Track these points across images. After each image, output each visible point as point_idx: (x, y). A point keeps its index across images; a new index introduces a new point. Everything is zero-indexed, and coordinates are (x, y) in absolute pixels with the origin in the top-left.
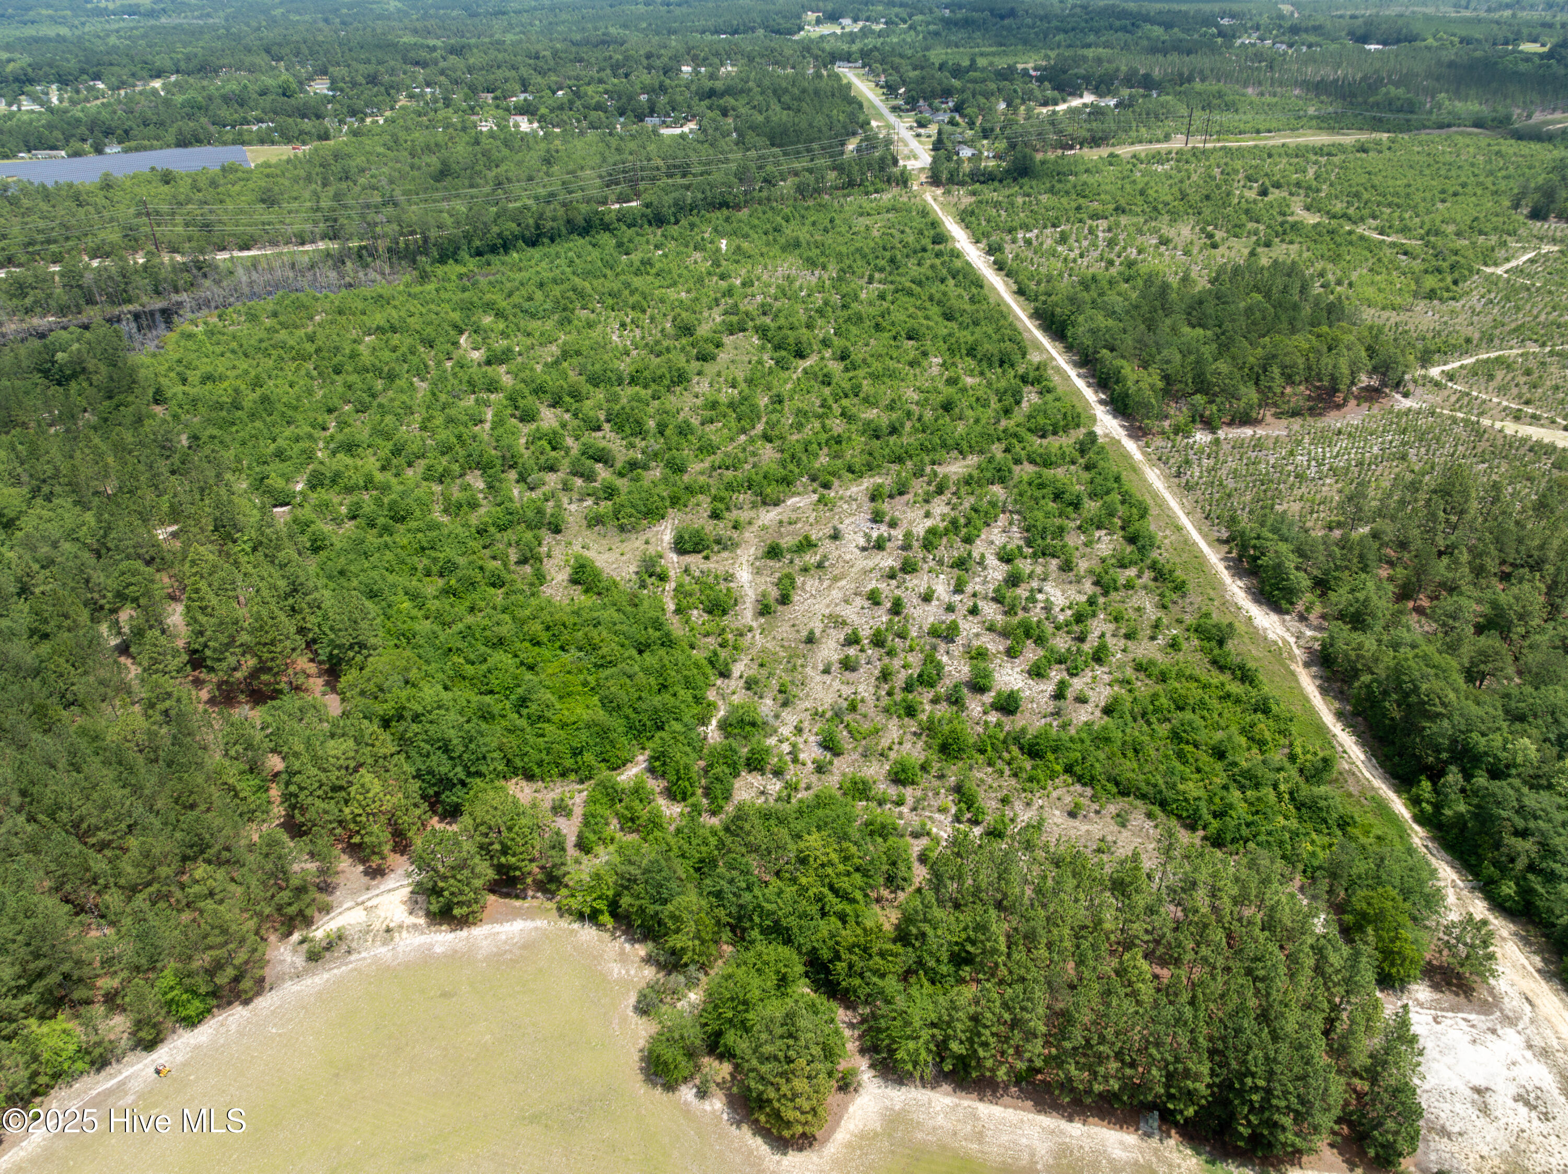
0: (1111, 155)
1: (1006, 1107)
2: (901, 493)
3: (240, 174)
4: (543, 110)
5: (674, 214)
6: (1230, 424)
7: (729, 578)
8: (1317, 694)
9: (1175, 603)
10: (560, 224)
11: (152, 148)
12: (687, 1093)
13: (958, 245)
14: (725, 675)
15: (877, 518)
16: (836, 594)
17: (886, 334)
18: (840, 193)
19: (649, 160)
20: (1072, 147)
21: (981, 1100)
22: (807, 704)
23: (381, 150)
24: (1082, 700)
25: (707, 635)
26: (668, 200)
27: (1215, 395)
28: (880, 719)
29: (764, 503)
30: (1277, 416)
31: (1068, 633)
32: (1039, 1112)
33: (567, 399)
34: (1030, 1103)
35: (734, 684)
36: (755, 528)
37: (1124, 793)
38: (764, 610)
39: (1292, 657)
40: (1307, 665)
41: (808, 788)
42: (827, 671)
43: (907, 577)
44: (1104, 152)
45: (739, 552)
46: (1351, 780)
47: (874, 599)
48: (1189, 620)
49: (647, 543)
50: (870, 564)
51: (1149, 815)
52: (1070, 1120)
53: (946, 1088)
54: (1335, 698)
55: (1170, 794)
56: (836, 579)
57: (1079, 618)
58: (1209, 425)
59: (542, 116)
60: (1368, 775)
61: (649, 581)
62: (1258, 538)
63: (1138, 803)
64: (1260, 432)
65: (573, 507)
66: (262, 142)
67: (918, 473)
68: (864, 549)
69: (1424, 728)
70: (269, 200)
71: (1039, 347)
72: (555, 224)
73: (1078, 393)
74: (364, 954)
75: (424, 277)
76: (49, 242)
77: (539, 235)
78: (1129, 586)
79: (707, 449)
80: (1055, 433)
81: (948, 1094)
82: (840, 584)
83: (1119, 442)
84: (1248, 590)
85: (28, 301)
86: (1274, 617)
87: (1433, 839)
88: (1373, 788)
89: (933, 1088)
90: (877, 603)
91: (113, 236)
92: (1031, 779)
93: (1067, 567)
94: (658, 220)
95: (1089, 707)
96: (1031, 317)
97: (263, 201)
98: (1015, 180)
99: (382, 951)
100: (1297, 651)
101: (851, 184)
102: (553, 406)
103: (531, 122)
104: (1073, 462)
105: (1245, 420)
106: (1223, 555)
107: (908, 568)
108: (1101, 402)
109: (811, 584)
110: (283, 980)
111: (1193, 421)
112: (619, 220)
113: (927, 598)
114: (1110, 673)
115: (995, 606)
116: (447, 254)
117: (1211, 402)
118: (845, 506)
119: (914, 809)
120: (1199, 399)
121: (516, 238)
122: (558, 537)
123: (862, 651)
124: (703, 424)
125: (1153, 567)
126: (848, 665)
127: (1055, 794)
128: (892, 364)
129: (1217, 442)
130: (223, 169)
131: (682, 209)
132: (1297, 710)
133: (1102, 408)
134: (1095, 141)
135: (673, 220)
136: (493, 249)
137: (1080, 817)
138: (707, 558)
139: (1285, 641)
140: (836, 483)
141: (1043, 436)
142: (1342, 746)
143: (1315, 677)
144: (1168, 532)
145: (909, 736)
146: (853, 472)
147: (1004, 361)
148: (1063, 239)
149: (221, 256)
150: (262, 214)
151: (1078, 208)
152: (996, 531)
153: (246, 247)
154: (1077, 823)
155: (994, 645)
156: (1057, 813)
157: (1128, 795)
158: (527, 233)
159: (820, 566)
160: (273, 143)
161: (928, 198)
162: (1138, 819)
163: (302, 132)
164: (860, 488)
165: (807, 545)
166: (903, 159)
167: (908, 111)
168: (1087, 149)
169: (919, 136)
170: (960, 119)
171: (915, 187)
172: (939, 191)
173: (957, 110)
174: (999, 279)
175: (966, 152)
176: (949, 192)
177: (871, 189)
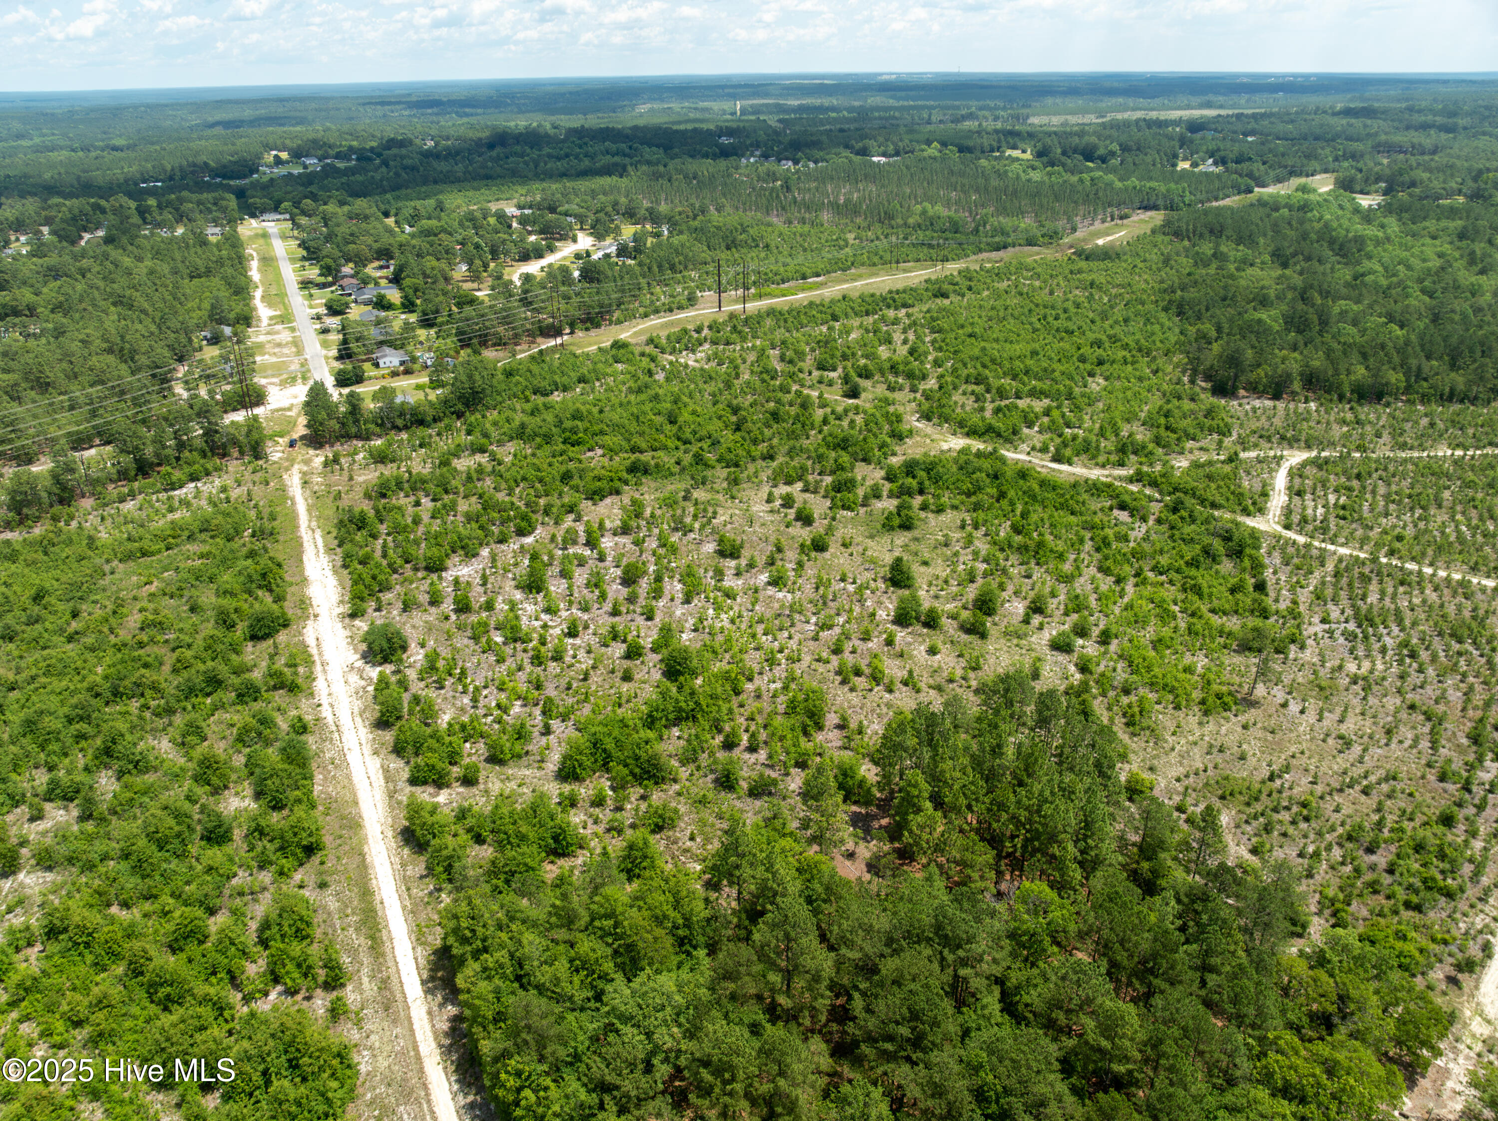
0: (615, 343)
20: (558, 333)
98: (459, 415)
101: (143, 468)
134: (591, 319)
161: (293, 481)
166: (283, 384)
167: (323, 286)
168: (580, 334)
169: (325, 331)
170: (394, 295)
171: (276, 452)
172: (318, 458)
173: (396, 280)
174: (374, 764)
175: (391, 359)
176: (336, 461)
177: (177, 475)
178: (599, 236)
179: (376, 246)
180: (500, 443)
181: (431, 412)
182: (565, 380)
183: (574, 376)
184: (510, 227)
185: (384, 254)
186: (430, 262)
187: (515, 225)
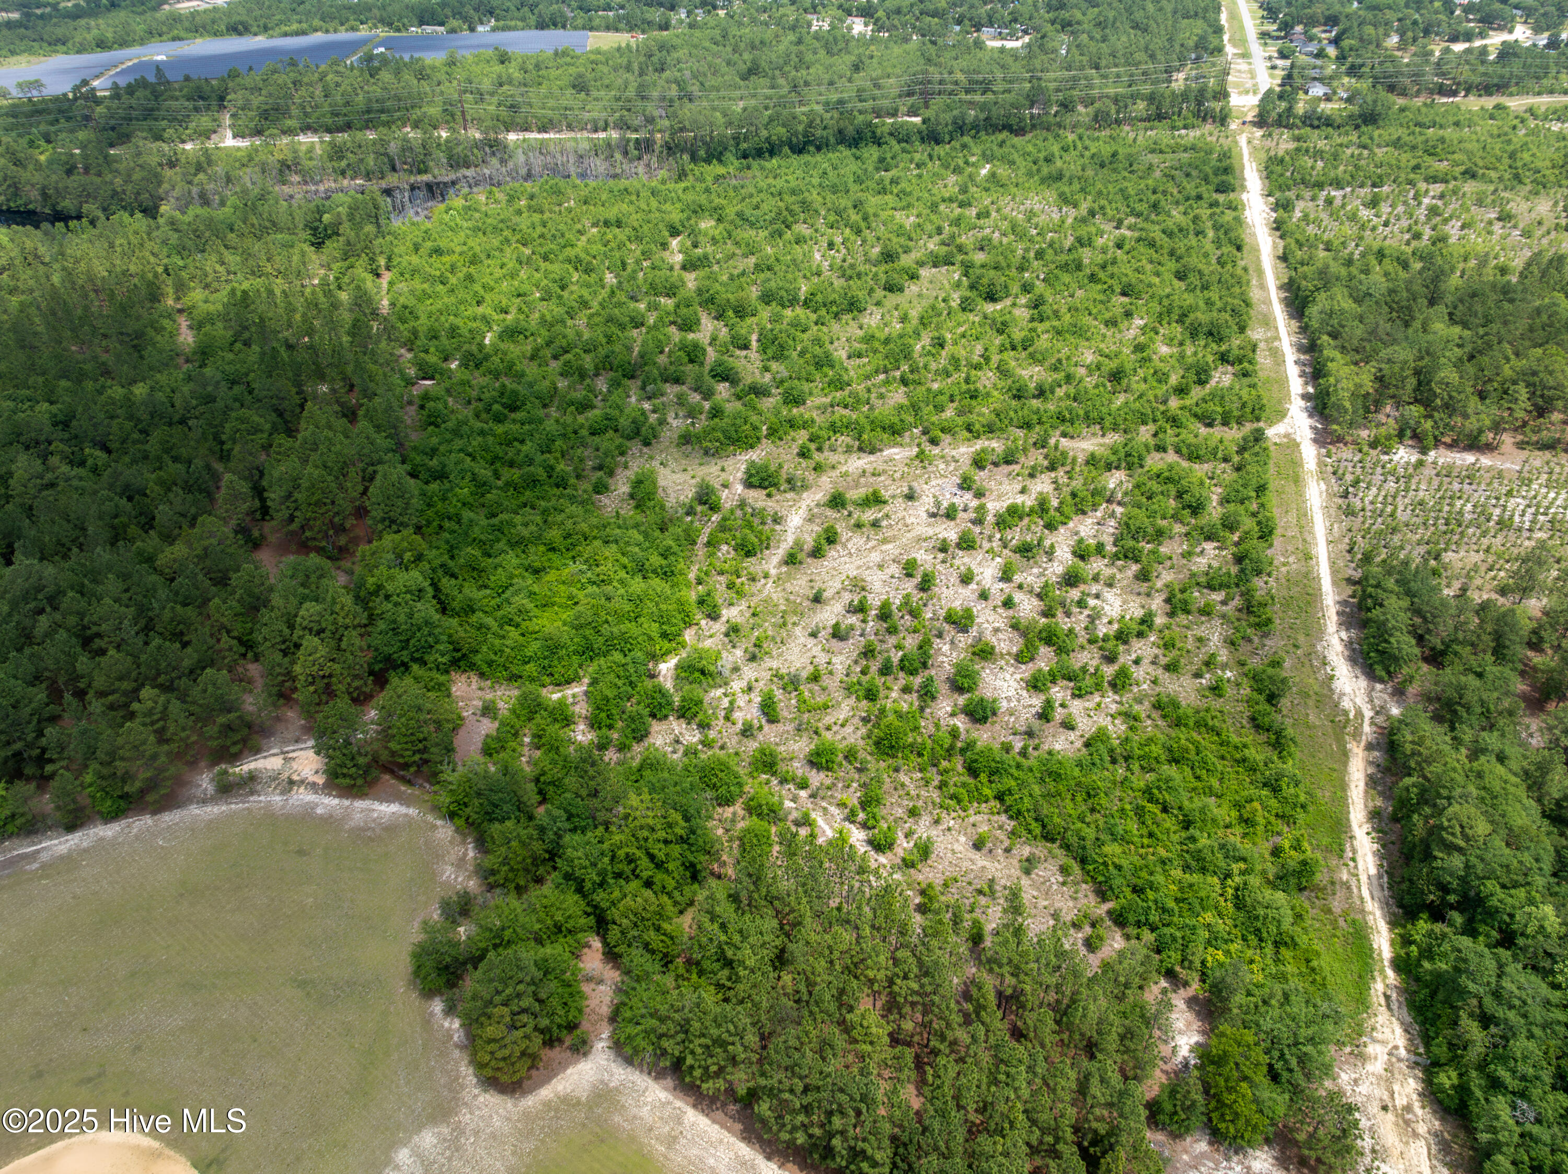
0: (1498, 107)
1: (714, 1121)
2: (1008, 462)
3: (568, 59)
4: (880, 13)
5: (950, 133)
6: (1450, 446)
7: (777, 520)
8: (1362, 785)
9: (1250, 640)
10: (830, 135)
11: (515, 28)
12: (437, 1006)
13: (1244, 196)
14: (713, 616)
15: (965, 484)
16: (875, 557)
17: (1099, 287)
18: (1142, 125)
19: (950, 73)
20: (1454, 94)
21: (695, 1106)
22: (775, 664)
23: (707, 44)
24: (1068, 725)
25: (721, 573)
26: (947, 117)
27: (1434, 409)
28: (839, 695)
29: (861, 449)
30: (1521, 446)
31: (1101, 648)
32: (744, 1139)
33: (730, 313)
34: (739, 1126)
35: (719, 627)
36: (835, 474)
37: (1048, 837)
38: (791, 560)
39: (1357, 734)
40: (1369, 747)
41: (722, 748)
42: (814, 635)
43: (960, 553)
44: (1489, 102)
45: (805, 495)
46: (1340, 894)
47: (909, 569)
48: (1254, 663)
49: (723, 470)
50: (930, 532)
51: (1064, 870)
52: (769, 1158)
53: (669, 1082)
54: (1380, 794)
55: (1092, 853)
56: (885, 541)
57: (1122, 637)
58: (1420, 442)
59: (878, 20)
60: (1366, 893)
61: (699, 509)
62: (1378, 586)
63: (1059, 852)
64: (1486, 461)
65: (675, 423)
66: (608, 28)
67: (1041, 444)
68: (934, 515)
69: (1435, 858)
70: (580, 86)
71: (1267, 321)
72: (825, 133)
73: (1283, 382)
74: (262, 798)
75: (682, 175)
76: (382, 111)
77: (805, 143)
78: (1206, 612)
79: (838, 384)
80: (1225, 423)
81: (666, 1089)
82: (884, 547)
83: (1298, 445)
84: (1349, 645)
85: (344, 163)
86: (1363, 683)
87: (1401, 991)
88: (1363, 911)
89: (656, 1079)
90: (909, 575)
91: (434, 111)
92: (953, 797)
93: (1143, 576)
94: (932, 137)
95: (1072, 736)
96: (1281, 288)
97: (574, 87)
98: (1357, 127)
99: (277, 799)
100: (1367, 728)
101: (1160, 117)
102: (717, 318)
103: (866, 25)
104: (1226, 460)
105: (1473, 444)
106: (1344, 597)
107: (966, 543)
108: (1306, 397)
109: (856, 541)
110: (191, 802)
111: (1401, 435)
112: (891, 134)
113: (966, 579)
114: (1120, 703)
115: (1035, 602)
116: (715, 154)
117: (1428, 416)
118: (942, 466)
119: (813, 796)
120: (1415, 411)
121: (782, 143)
122: (645, 450)
123: (864, 621)
124: (849, 357)
125: (1247, 595)
126: (838, 634)
127: (972, 819)
128: (1087, 320)
129: (1420, 463)
130: (556, 53)
131: (960, 128)
132: (1324, 796)
133: (1302, 403)
134: (1487, 89)
135: (947, 138)
136: (759, 153)
137: (985, 851)
138: (769, 495)
139: (1359, 714)
140: (946, 439)
141: (1210, 425)
142: (1354, 851)
143: (1371, 763)
144: (1291, 559)
145: (856, 720)
146: (970, 431)
147: (1214, 334)
148: (1373, 203)
149: (512, 137)
150: (569, 98)
151: (1416, 167)
152: (1090, 521)
153: (543, 129)
154: (976, 856)
155: (1007, 643)
156: (963, 839)
157: (1053, 840)
158: (794, 140)
159: (875, 524)
160: (617, 30)
161: (1243, 140)
162: (1048, 872)
163: (644, 21)
164: (965, 451)
165: (875, 500)
166: (1240, 93)
167: (1278, 38)
168: (1471, 98)
169: (1274, 67)
170: (1332, 51)
171: (1234, 126)
172: (1259, 133)
173: (1336, 41)
174: (1269, 240)
175: (1318, 90)
176: (1270, 135)
177: (1180, 124)
178: (1537, 30)
179: (1327, 13)
180: (1379, 146)
181: (1339, 121)
182: (1443, 121)
183: (1451, 119)
184: (1452, 13)
185: (1331, 21)
186: (1369, 30)
187: (1458, 12)
